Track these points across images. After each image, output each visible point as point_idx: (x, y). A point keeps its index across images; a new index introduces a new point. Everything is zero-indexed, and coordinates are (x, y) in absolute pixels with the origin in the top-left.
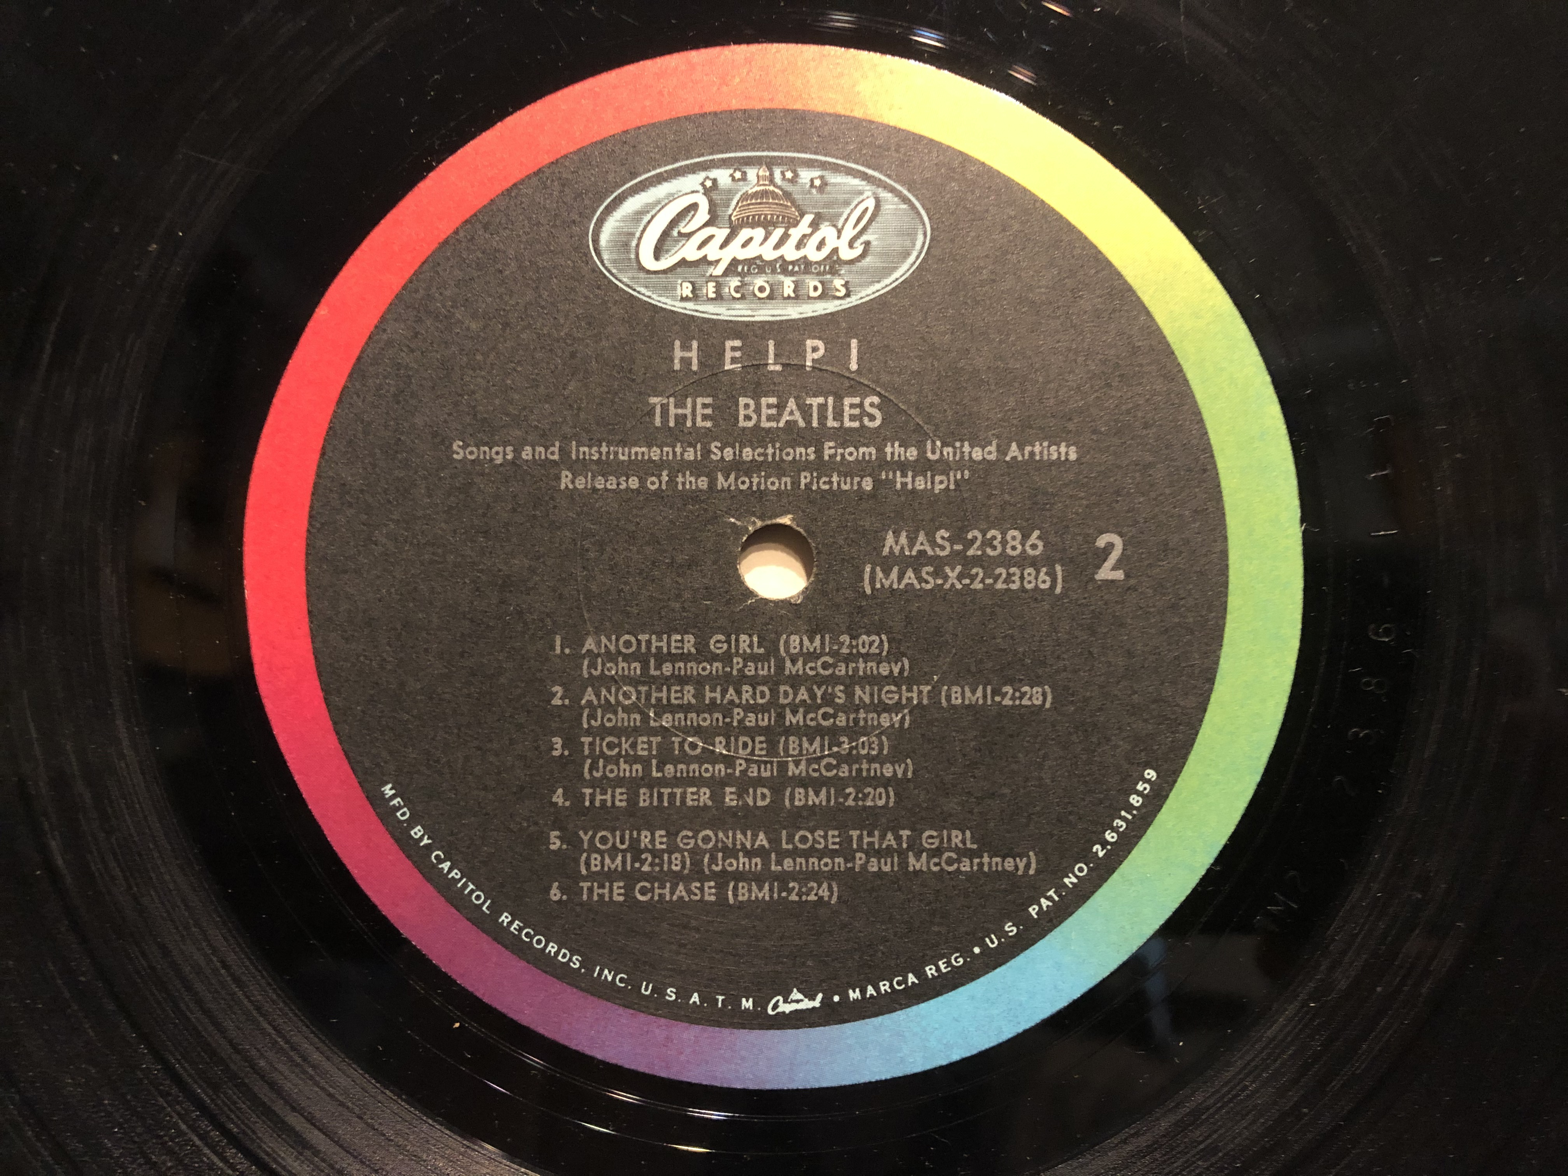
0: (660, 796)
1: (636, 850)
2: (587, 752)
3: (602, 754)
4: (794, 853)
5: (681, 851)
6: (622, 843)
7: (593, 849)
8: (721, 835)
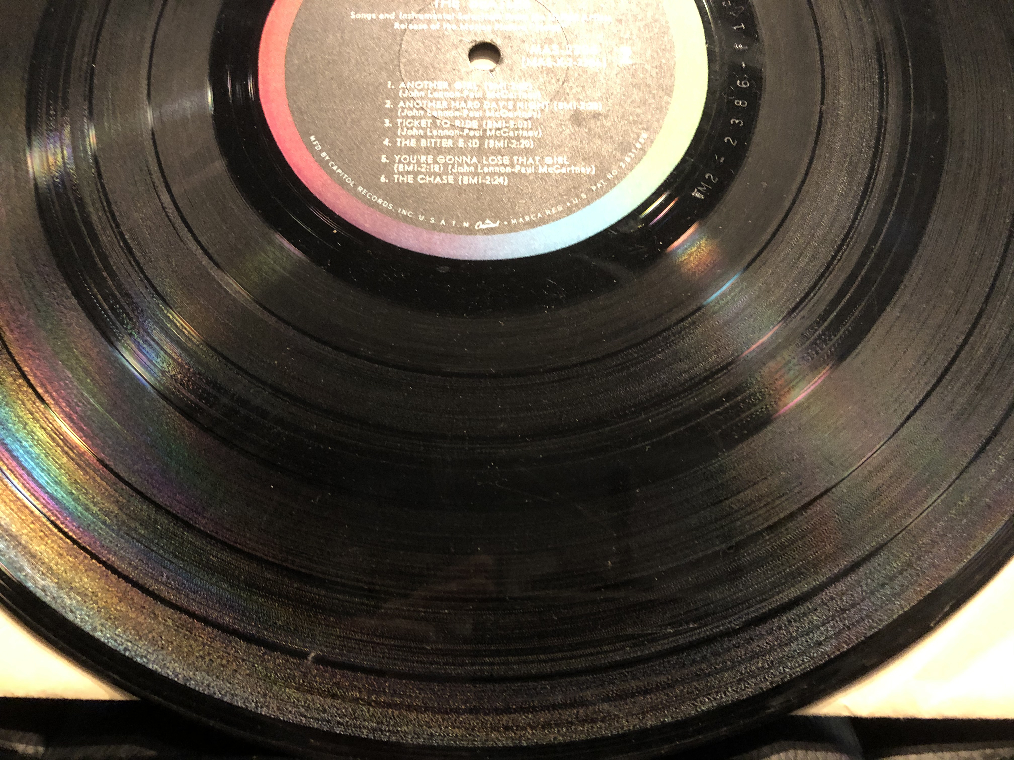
0: (431, 143)
1: (419, 163)
2: (399, 125)
3: (406, 126)
4: (488, 166)
5: (438, 163)
6: (413, 159)
7: (400, 161)
8: (456, 158)
